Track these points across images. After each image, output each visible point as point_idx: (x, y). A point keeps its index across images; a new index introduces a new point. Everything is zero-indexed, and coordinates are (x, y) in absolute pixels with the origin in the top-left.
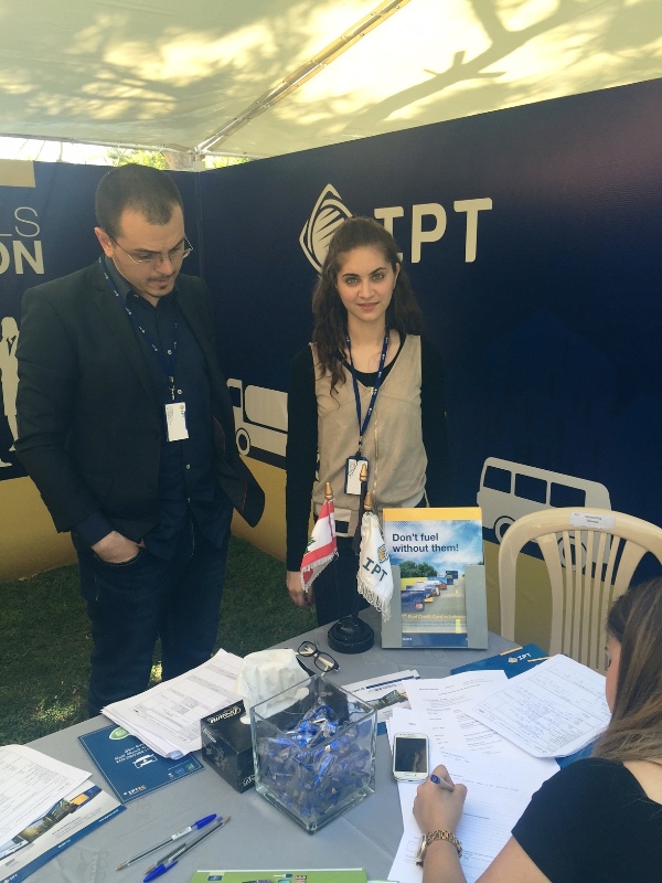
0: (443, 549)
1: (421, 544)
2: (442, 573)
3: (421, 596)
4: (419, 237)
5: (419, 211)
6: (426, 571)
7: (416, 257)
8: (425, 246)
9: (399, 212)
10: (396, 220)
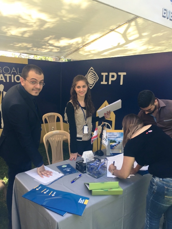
0: (118, 137)
1: (114, 136)
2: (117, 142)
3: (113, 146)
4: (111, 79)
5: (111, 74)
6: (115, 142)
7: (110, 83)
8: (112, 81)
9: (107, 74)
10: (106, 75)
